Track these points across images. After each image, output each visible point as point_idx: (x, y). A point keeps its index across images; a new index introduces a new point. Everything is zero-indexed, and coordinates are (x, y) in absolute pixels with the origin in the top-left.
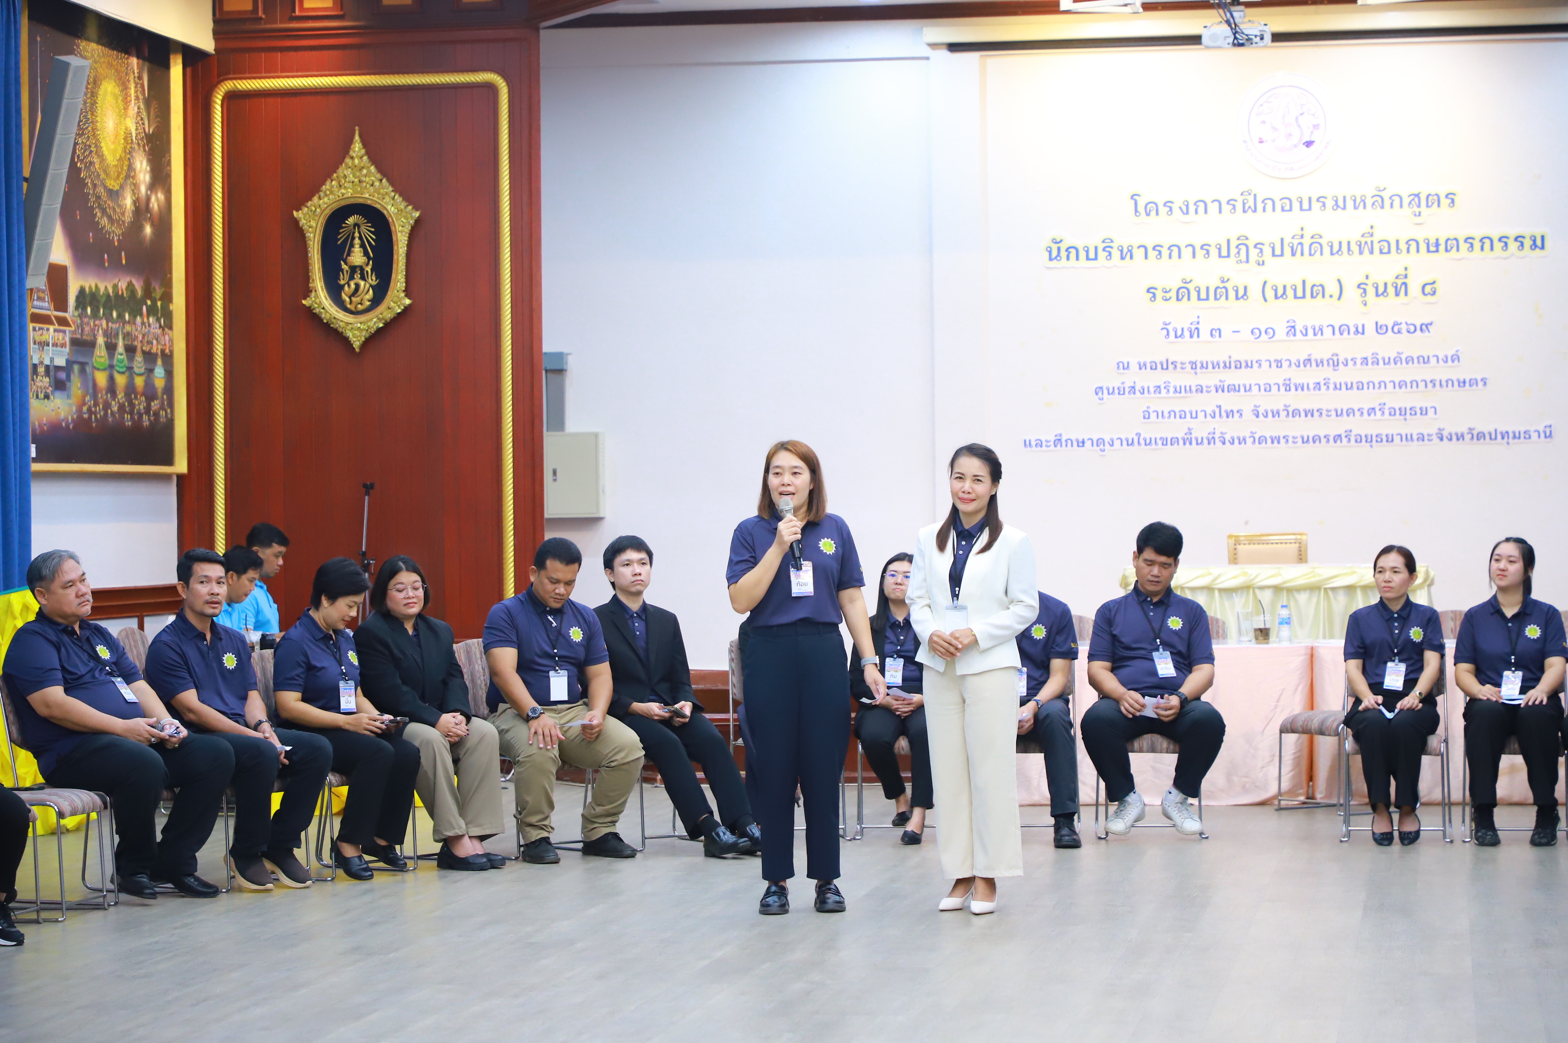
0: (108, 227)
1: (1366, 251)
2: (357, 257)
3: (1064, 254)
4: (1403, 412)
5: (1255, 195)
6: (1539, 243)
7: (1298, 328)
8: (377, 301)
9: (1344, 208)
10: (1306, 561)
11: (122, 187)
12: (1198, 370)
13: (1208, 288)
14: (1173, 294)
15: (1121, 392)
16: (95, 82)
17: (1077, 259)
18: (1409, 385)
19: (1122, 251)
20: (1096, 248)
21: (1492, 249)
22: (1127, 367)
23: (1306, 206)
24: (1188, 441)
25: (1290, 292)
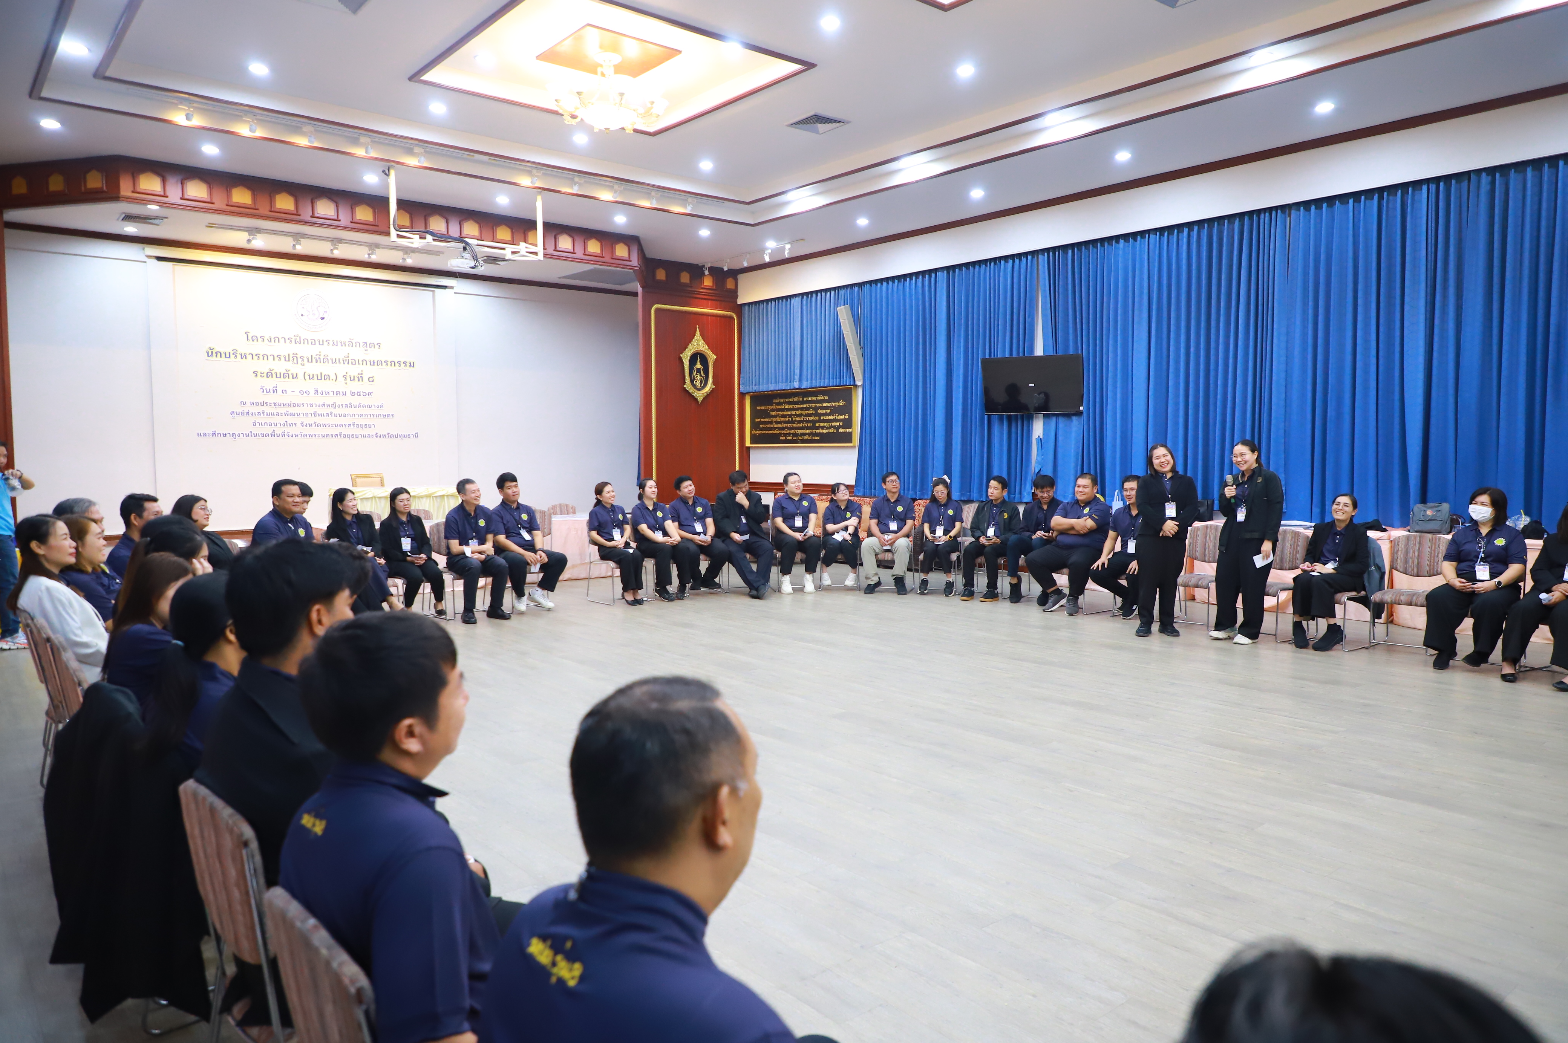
1: (346, 363)
3: (214, 354)
4: (362, 426)
5: (300, 337)
6: (412, 365)
7: (319, 391)
9: (337, 345)
10: (384, 486)
12: (277, 406)
13: (280, 373)
14: (265, 375)
15: (243, 414)
17: (221, 357)
18: (364, 416)
19: (241, 355)
20: (229, 353)
21: (395, 366)
22: (245, 404)
23: (321, 343)
24: (273, 435)
25: (315, 377)
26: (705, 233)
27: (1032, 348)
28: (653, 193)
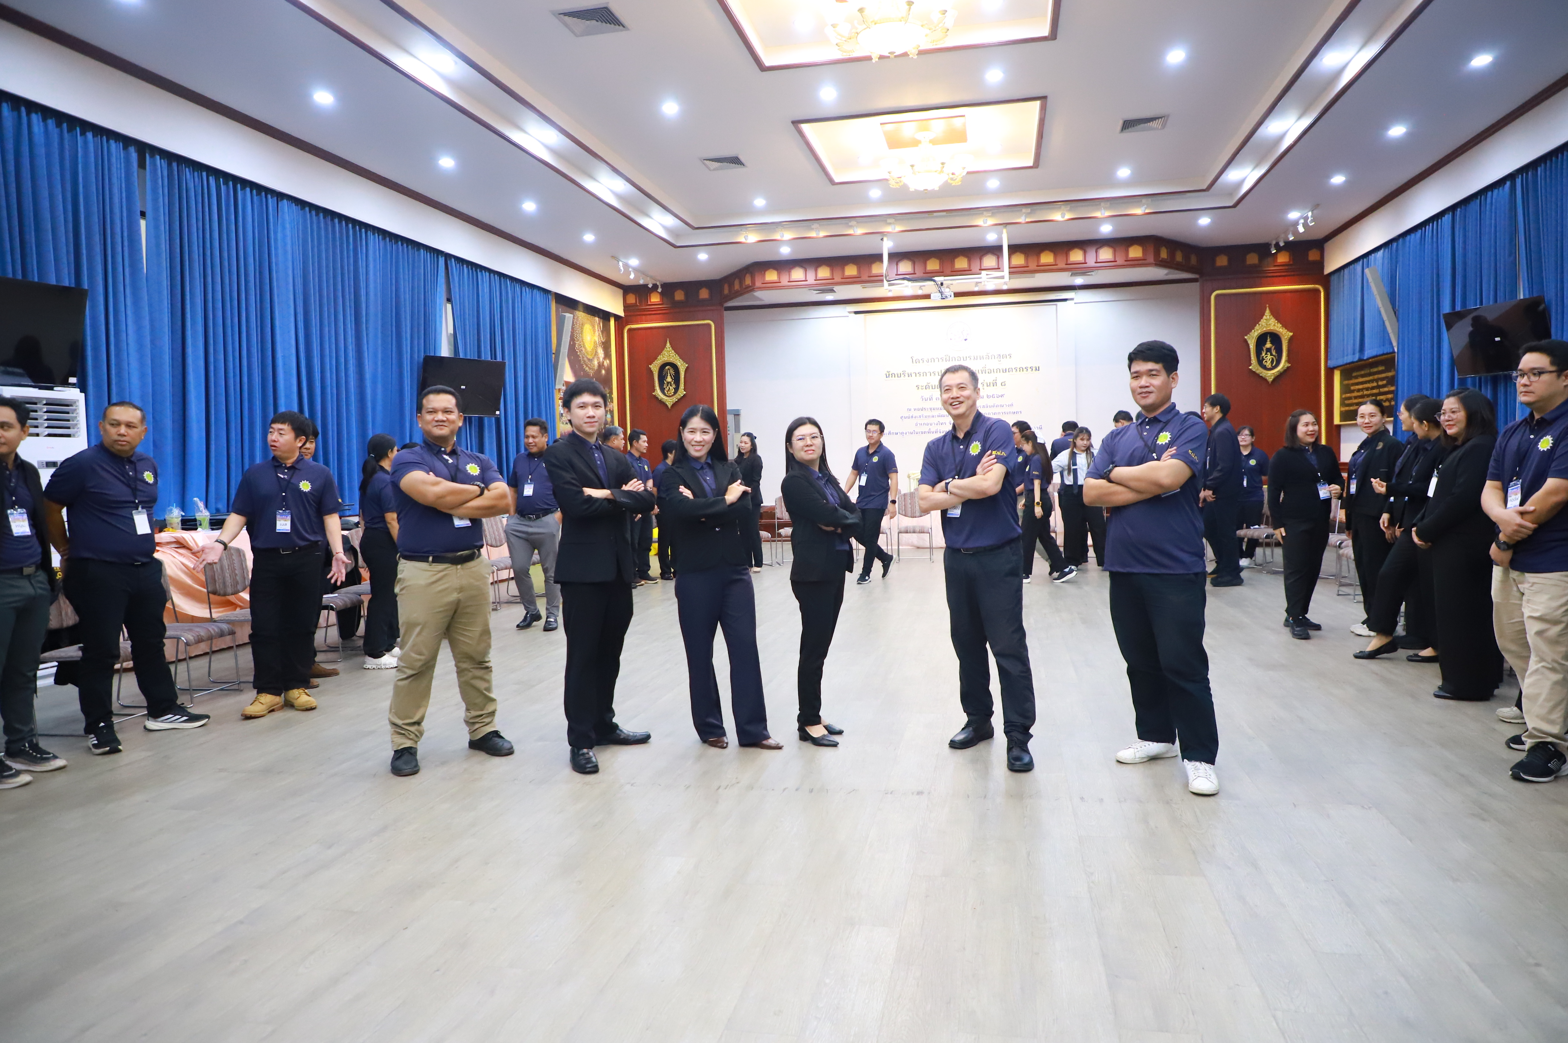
0: (588, 370)
2: (669, 379)
3: (890, 376)
5: (949, 356)
6: (1038, 369)
8: (675, 393)
9: (977, 360)
11: (593, 358)
12: (932, 411)
14: (924, 387)
15: (909, 418)
16: (582, 324)
17: (895, 377)
19: (908, 374)
20: (900, 374)
21: (1023, 371)
22: (910, 410)
26: (1204, 221)
27: (1514, 291)
28: (1102, 204)
